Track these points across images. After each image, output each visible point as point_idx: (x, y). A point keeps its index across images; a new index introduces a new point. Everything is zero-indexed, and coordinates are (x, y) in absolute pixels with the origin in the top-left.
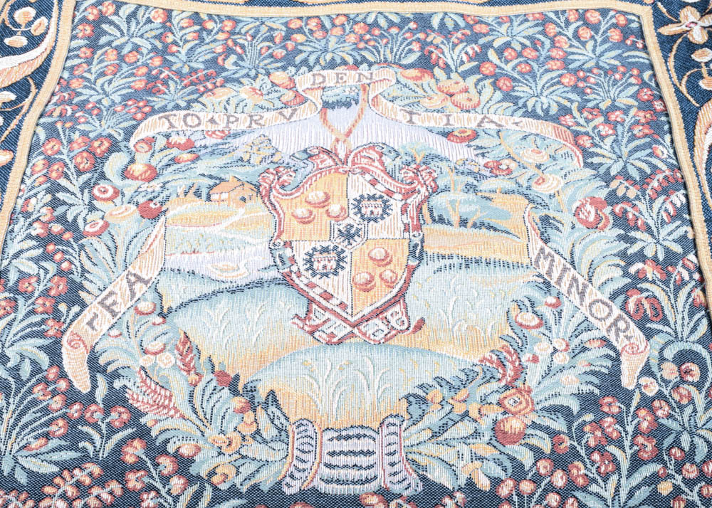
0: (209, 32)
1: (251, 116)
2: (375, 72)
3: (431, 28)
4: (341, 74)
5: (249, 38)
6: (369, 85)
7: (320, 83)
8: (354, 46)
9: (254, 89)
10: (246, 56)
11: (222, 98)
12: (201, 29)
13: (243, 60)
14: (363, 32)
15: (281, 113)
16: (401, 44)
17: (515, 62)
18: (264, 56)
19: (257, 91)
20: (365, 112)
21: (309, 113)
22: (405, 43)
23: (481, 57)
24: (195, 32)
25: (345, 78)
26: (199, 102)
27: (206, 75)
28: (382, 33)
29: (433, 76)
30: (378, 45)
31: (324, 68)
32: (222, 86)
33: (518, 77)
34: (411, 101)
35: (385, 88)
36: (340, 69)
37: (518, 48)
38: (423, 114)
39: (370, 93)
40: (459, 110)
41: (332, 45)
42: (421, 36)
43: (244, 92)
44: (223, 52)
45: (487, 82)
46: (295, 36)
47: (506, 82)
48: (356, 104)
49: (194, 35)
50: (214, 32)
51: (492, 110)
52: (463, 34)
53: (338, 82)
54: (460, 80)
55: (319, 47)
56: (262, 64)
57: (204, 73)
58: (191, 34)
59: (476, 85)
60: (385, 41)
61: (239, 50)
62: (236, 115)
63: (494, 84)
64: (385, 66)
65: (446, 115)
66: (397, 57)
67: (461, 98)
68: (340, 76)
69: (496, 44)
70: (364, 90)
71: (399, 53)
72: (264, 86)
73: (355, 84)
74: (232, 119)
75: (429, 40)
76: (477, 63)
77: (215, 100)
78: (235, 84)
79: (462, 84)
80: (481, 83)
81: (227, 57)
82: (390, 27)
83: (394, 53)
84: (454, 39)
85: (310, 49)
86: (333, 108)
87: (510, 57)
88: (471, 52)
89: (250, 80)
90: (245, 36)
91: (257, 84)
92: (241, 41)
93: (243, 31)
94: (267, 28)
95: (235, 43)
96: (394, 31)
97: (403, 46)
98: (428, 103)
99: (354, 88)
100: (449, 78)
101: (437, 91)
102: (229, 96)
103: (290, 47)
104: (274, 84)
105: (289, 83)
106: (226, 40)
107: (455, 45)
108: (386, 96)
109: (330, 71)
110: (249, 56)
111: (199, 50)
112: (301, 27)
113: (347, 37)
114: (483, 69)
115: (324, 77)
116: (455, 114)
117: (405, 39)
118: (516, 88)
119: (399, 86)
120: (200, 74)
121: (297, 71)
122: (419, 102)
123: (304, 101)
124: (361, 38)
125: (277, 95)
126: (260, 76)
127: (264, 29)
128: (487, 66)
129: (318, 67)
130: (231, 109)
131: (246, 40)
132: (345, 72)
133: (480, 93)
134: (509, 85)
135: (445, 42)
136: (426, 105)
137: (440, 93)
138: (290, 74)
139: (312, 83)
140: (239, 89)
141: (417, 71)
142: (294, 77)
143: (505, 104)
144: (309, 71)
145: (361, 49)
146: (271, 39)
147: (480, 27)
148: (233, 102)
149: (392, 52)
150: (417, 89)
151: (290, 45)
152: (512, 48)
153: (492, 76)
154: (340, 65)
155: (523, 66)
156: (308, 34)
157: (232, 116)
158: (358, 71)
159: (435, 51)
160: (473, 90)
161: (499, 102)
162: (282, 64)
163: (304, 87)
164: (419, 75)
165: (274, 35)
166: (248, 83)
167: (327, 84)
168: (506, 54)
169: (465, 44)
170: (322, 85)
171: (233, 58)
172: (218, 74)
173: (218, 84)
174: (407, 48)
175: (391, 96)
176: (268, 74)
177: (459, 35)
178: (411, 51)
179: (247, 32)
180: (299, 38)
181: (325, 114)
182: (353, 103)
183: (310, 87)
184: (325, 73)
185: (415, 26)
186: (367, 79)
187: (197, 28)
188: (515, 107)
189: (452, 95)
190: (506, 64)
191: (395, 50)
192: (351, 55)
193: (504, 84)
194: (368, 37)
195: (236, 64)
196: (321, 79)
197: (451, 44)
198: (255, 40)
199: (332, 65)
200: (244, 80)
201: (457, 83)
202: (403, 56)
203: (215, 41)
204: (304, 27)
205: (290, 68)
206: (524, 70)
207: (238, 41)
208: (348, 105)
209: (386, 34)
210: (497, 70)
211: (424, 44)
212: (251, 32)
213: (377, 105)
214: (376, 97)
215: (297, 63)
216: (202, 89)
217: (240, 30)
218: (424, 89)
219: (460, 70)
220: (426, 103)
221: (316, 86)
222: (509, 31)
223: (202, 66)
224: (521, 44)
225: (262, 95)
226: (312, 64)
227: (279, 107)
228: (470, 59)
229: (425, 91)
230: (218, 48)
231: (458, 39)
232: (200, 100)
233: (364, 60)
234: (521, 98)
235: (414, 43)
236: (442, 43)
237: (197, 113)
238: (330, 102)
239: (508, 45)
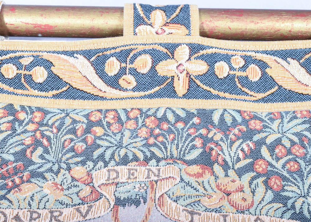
0: (21, 122)
1: (51, 212)
2: (162, 169)
3: (212, 123)
4: (132, 169)
5: (55, 131)
6: (156, 182)
7: (114, 179)
8: (144, 142)
9: (56, 184)
10: (51, 148)
11: (28, 195)
12: (14, 120)
13: (48, 153)
14: (154, 126)
15: (78, 210)
16: (186, 140)
17: (285, 159)
18: (66, 149)
19: (58, 186)
20: (151, 213)
21: (103, 210)
22: (189, 140)
23: (255, 154)
24: (9, 122)
25: (136, 174)
26: (6, 199)
27: (15, 168)
28: (169, 128)
29: (213, 173)
30: (166, 141)
31: (118, 164)
32: (28, 181)
33: (287, 176)
34: (193, 200)
35: (170, 187)
36: (132, 165)
37: (288, 145)
38: (202, 214)
39: (157, 191)
40: (235, 211)
41: (126, 141)
42: (203, 131)
43: (47, 188)
44: (31, 145)
45: (260, 180)
46: (94, 128)
47: (277, 181)
48: (145, 202)
49: (8, 125)
50: (25, 122)
51: (264, 211)
52: (240, 131)
53: (129, 178)
54: (236, 178)
55: (114, 142)
56: (64, 159)
57: (14, 165)
58: (5, 124)
59: (250, 184)
60: (172, 136)
61: (45, 142)
62: (38, 210)
63: (266, 183)
64: (171, 162)
65: (223, 216)
66: (182, 153)
67: (236, 197)
68: (132, 172)
69: (268, 141)
70: (152, 187)
71: (183, 149)
72: (65, 181)
73: (144, 180)
74: (35, 216)
75: (210, 136)
76: (251, 160)
77: (21, 196)
78: (39, 179)
79: (238, 183)
80: (255, 182)
81: (35, 149)
82: (176, 122)
83: (179, 150)
84: (232, 136)
85: (107, 144)
86: (124, 205)
87: (280, 154)
88: (246, 149)
89: (53, 174)
90: (52, 128)
91: (58, 180)
92: (48, 133)
93: (50, 123)
94: (70, 121)
95: (43, 136)
96: (180, 125)
97: (187, 142)
98: (207, 202)
99: (143, 185)
100: (227, 175)
101: (216, 189)
102: (34, 192)
103: (90, 141)
104: (73, 179)
105: (86, 177)
106: (35, 131)
107: (232, 143)
108: (171, 195)
109: (123, 167)
110: (54, 148)
111: (11, 141)
112: (101, 120)
113: (139, 131)
114: (257, 167)
115: (118, 173)
116: (231, 214)
117: (189, 135)
118: (286, 188)
119: (183, 184)
120: (10, 166)
121: (94, 166)
122: (199, 201)
123: (100, 196)
124: (151, 133)
125: (75, 190)
126: (62, 170)
127: (68, 121)
128: (260, 163)
129: (113, 163)
130: (34, 205)
131: (52, 132)
132: (135, 168)
133: (253, 192)
134: (279, 183)
135: (224, 138)
136: (205, 204)
137: (218, 192)
138: (88, 169)
139: (106, 178)
140: (43, 185)
141: (199, 167)
142: (92, 172)
143: (276, 205)
144: (105, 167)
145: (151, 145)
146: (73, 131)
147: (255, 123)
148: (37, 198)
149: (177, 149)
150: (199, 187)
151: (90, 138)
152: (283, 145)
153: (264, 175)
154: (132, 161)
155: (292, 164)
156: (106, 127)
157: (35, 212)
158: (148, 167)
159: (215, 148)
160: (247, 189)
161: (270, 203)
162: (82, 158)
163: (100, 183)
164: (200, 171)
165: (77, 128)
166: (51, 178)
167: (120, 180)
168: (277, 151)
169: (241, 141)
170: (115, 181)
171: (40, 150)
172: (26, 167)
173: (25, 178)
174: (190, 144)
175: (175, 195)
176: (69, 169)
177: (236, 131)
178: (194, 147)
179: (53, 124)
180: (99, 131)
181: (117, 212)
182: (142, 201)
183: (105, 182)
184: (118, 168)
185: (198, 121)
186: (155, 176)
187: (11, 118)
188: (285, 209)
189: (228, 194)
190: (277, 161)
191: (180, 147)
192: (142, 151)
193: (275, 183)
194: (157, 131)
195: (42, 157)
196: (115, 175)
197: (229, 141)
198: (60, 133)
199: (125, 161)
200: (48, 175)
201: (233, 181)
202: (187, 151)
203: (25, 132)
204: (103, 119)
205: (88, 163)
206: (293, 168)
207: (45, 132)
208: (137, 203)
209: (173, 128)
210: (270, 168)
211: (206, 140)
212: (57, 124)
213: (163, 205)
214: (162, 196)
215: (95, 158)
216: (10, 184)
217: (48, 122)
218: (204, 187)
219: (236, 168)
220: (206, 202)
221: (110, 182)
222: (280, 128)
223: (12, 158)
224: (291, 140)
225: (62, 190)
226: (107, 160)
227: (77, 203)
228: (246, 157)
229: (205, 189)
230: (27, 139)
231: (235, 135)
232: (8, 196)
233: (153, 155)
234: (289, 198)
235: (197, 139)
236: (222, 140)
237: (4, 210)
238: (122, 199)
239: (278, 142)
